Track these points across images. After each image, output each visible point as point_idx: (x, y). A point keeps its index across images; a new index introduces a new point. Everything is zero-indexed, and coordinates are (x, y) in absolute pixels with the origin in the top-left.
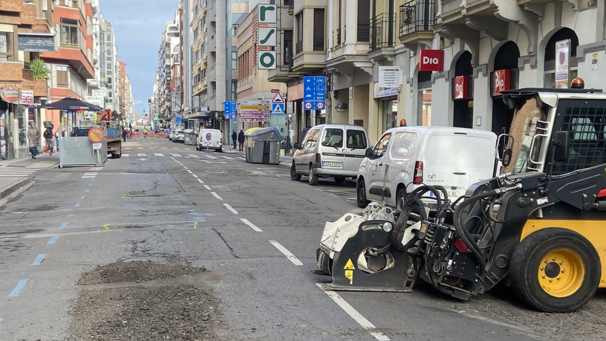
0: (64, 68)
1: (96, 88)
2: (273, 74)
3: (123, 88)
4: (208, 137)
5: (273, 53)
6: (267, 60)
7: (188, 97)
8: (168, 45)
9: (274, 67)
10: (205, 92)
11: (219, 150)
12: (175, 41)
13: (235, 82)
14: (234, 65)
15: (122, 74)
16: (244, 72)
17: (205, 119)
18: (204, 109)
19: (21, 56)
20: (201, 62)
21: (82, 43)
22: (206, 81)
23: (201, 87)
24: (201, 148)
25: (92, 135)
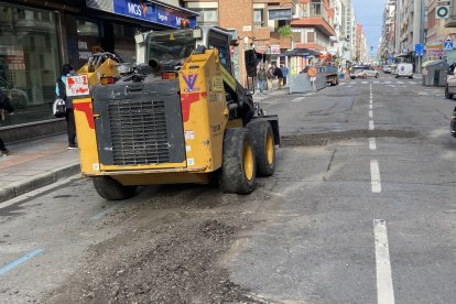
0: (312, 30)
1: (336, 42)
2: (448, 21)
3: (359, 40)
4: (403, 69)
5: (448, 7)
6: (443, 12)
7: (398, 44)
8: (388, 11)
9: (447, 16)
10: (406, 39)
11: (410, 77)
12: (392, 8)
13: (426, 31)
14: (426, 19)
15: (359, 32)
16: (432, 22)
17: (406, 57)
18: (405, 51)
19: (272, 24)
20: (405, 19)
21: (324, 13)
22: (408, 32)
23: (404, 36)
24: (398, 77)
25: (310, 71)
